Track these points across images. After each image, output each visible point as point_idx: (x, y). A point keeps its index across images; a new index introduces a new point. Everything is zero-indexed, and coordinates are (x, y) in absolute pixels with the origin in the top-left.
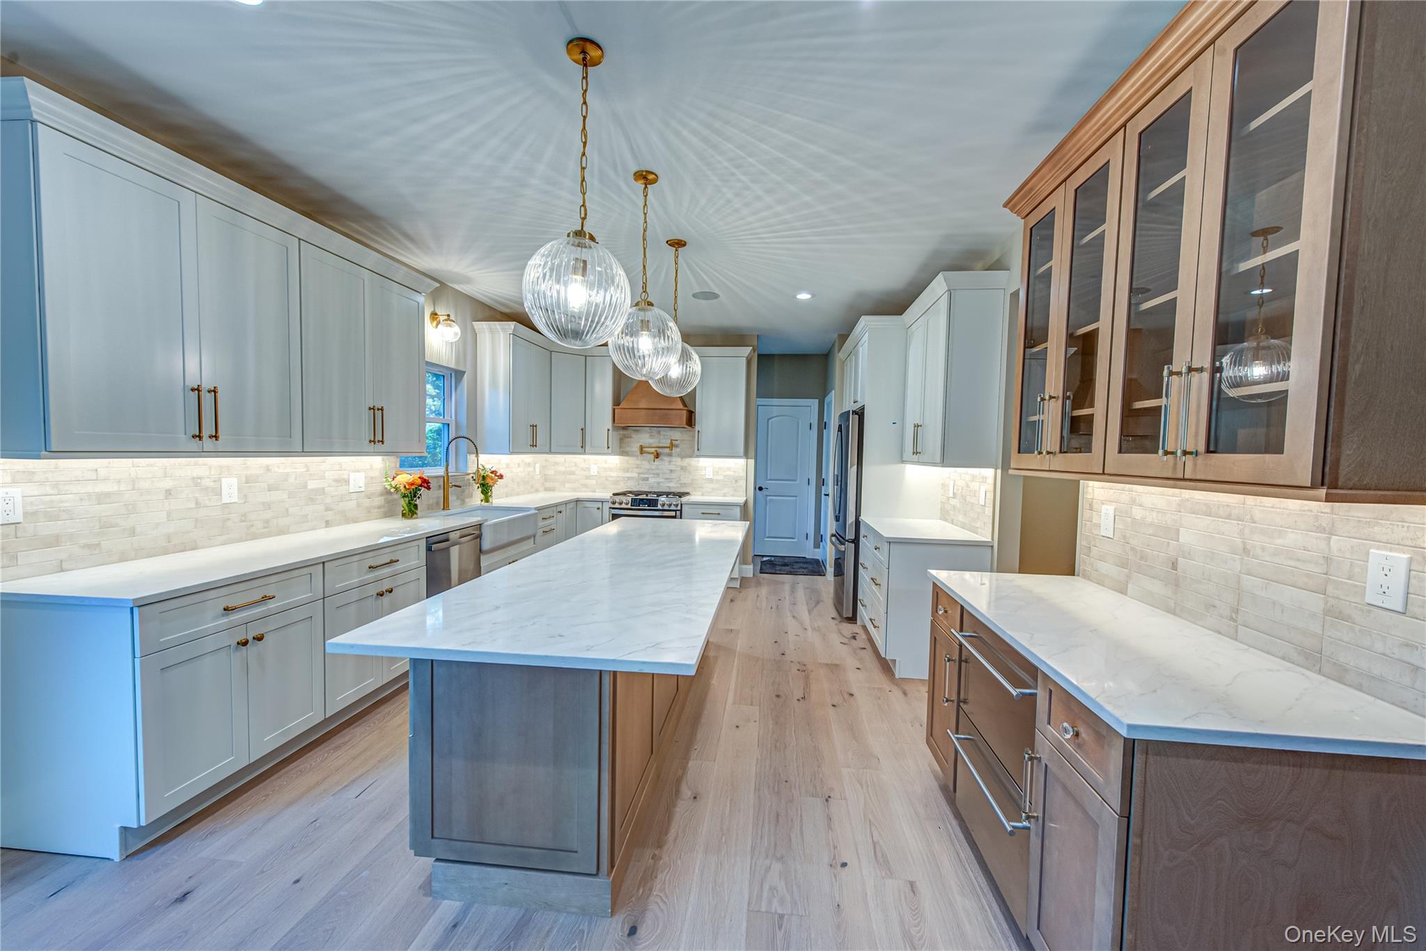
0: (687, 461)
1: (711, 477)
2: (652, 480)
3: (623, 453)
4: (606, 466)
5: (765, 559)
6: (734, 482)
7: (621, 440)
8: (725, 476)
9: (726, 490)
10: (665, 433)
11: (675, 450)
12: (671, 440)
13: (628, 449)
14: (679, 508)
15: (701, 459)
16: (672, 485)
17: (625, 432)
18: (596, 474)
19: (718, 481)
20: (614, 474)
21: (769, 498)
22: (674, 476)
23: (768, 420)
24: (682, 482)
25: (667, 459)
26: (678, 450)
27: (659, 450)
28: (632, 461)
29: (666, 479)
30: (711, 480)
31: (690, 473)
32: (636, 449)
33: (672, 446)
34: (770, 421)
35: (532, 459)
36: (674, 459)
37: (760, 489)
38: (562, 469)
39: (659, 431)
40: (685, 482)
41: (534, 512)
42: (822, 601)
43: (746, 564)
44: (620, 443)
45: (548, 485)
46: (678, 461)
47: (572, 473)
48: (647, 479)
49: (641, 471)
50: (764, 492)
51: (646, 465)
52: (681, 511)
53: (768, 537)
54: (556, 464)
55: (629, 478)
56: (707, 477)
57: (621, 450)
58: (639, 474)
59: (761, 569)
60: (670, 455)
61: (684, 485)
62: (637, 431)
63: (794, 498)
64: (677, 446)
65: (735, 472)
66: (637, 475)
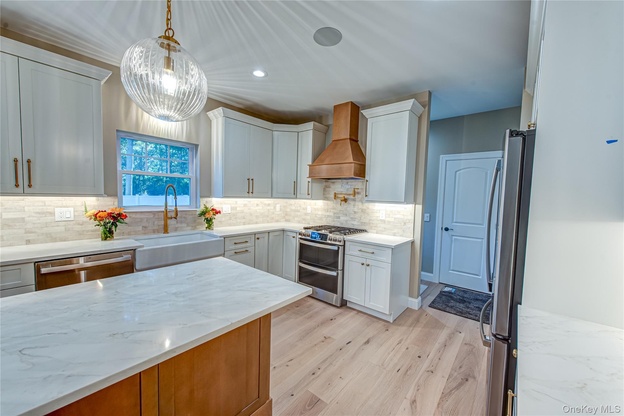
0: (367, 205)
1: (384, 218)
2: (343, 218)
3: (325, 198)
4: (316, 207)
5: (447, 289)
6: (403, 223)
7: (324, 190)
8: (395, 218)
9: (395, 231)
10: (351, 184)
11: (357, 196)
12: (354, 189)
13: (328, 196)
14: (342, 244)
15: (377, 204)
16: (355, 223)
17: (327, 184)
18: (310, 212)
19: (389, 222)
20: (320, 213)
21: (454, 237)
22: (357, 216)
23: (456, 172)
24: (362, 221)
25: (352, 203)
26: (360, 196)
27: (346, 197)
28: (330, 204)
29: (352, 218)
30: (383, 221)
31: (368, 214)
32: (332, 196)
33: (355, 194)
34: (458, 173)
35: (273, 201)
36: (357, 203)
37: (447, 229)
38: (293, 208)
39: (348, 182)
40: (364, 221)
41: (219, 239)
42: (474, 378)
43: (412, 297)
44: (324, 191)
45: (287, 218)
46: (359, 205)
47: (298, 211)
48: (339, 218)
49: (335, 211)
50: (450, 232)
51: (339, 207)
52: (344, 246)
53: (452, 270)
54: (291, 205)
55: (328, 216)
56: (381, 218)
57: (324, 196)
58: (334, 213)
59: (433, 302)
60: (354, 200)
61: (364, 224)
62: (333, 183)
63: (480, 240)
64: (358, 193)
65: (404, 215)
66: (333, 214)
